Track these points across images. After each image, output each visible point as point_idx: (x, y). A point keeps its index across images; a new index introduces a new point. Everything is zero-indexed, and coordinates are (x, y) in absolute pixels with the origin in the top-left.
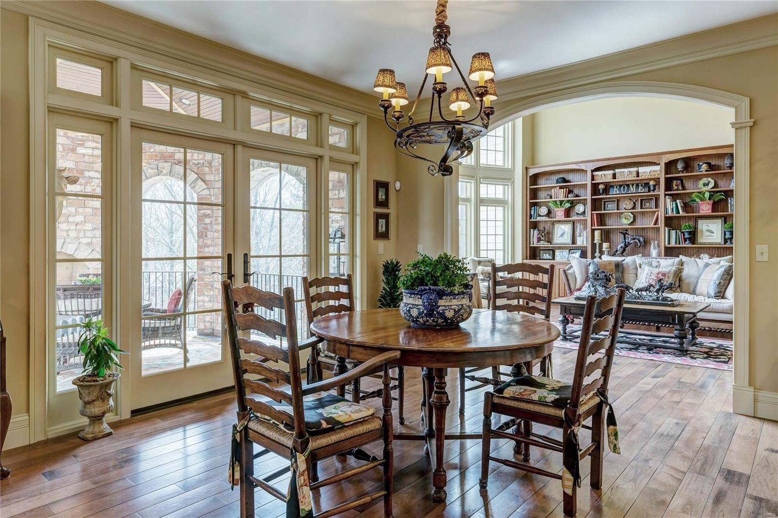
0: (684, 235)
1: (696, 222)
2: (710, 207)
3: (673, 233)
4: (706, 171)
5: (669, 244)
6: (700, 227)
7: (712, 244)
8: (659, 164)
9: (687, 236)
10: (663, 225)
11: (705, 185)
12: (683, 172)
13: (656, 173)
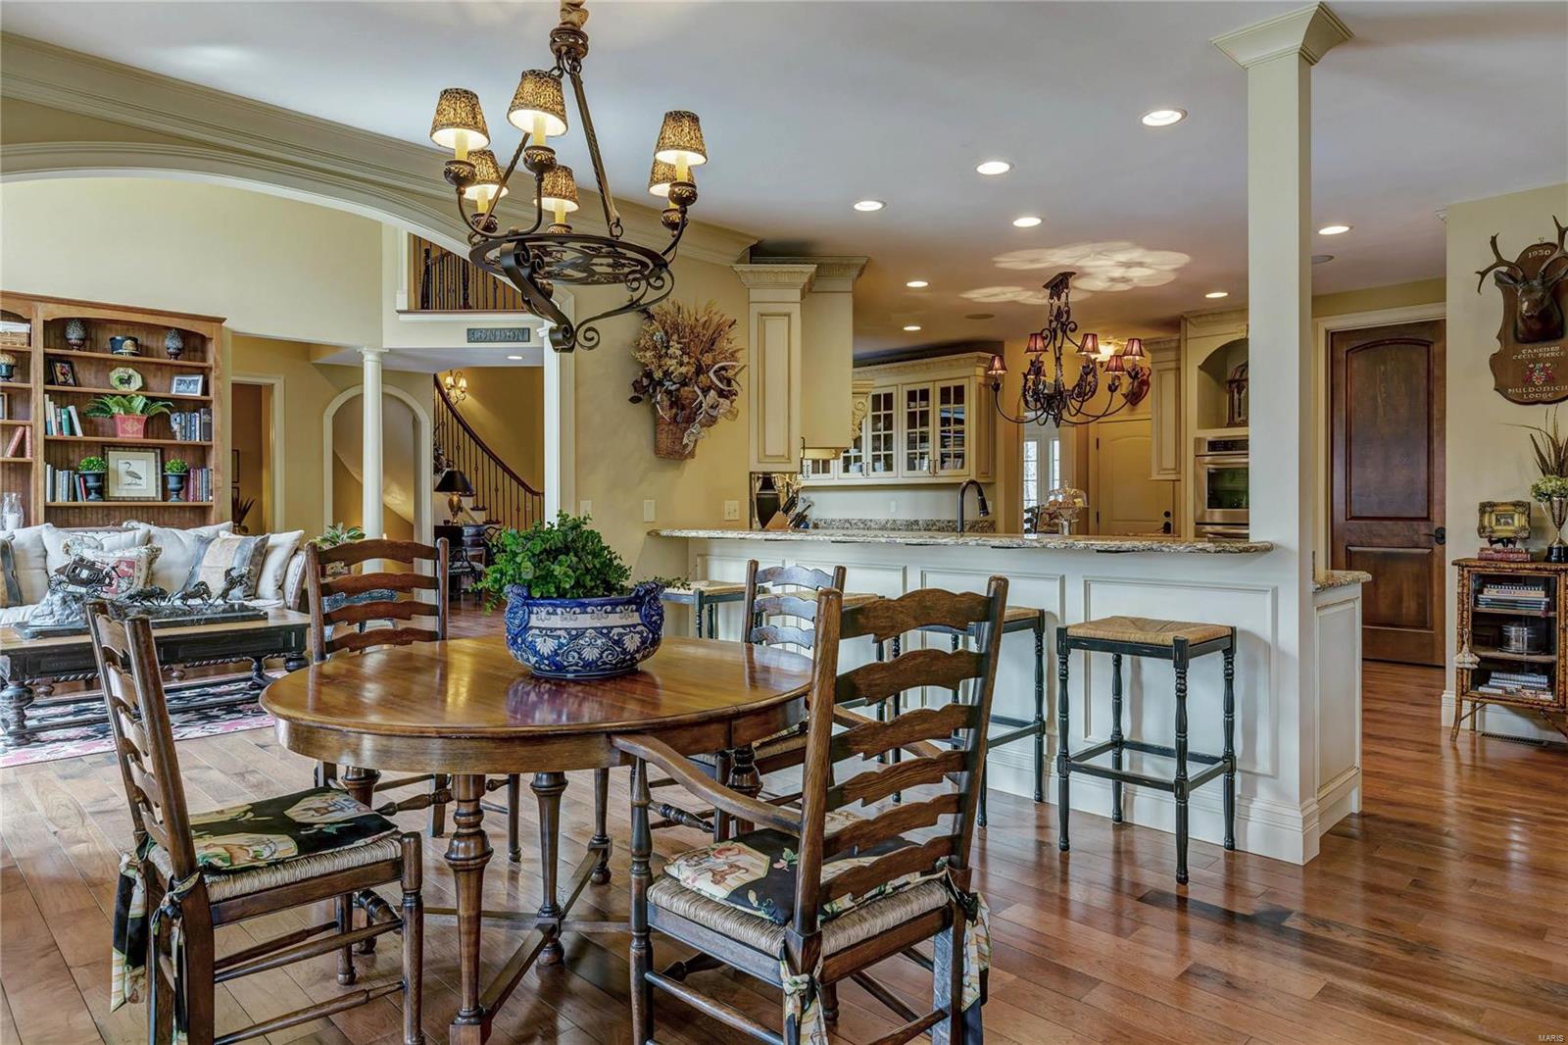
0: (85, 482)
1: (104, 455)
2: (141, 427)
3: (62, 477)
4: (133, 354)
5: (54, 499)
6: (112, 464)
7: (139, 499)
8: (28, 321)
9: (91, 483)
10: (41, 457)
11: (122, 381)
12: (80, 347)
13: (15, 339)
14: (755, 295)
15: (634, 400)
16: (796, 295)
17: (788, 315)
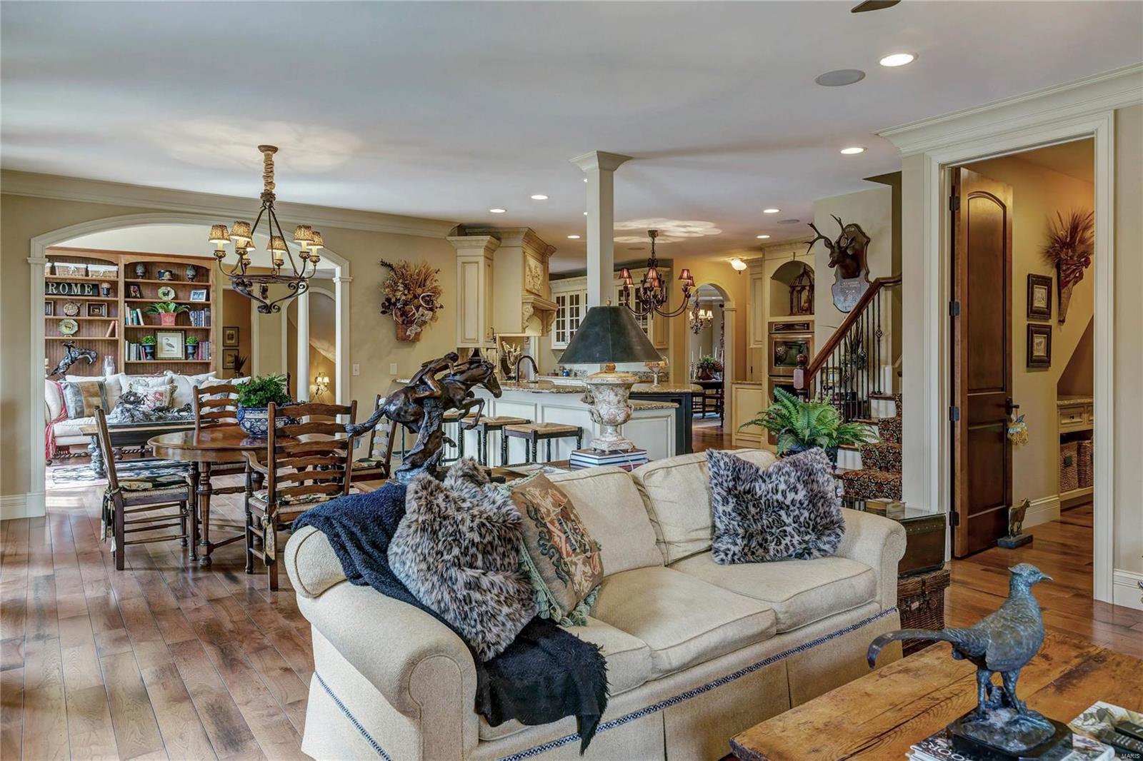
0: (145, 350)
1: (155, 336)
2: (174, 319)
3: (133, 347)
4: (170, 280)
5: (129, 359)
6: (159, 340)
7: (173, 359)
8: (117, 265)
9: (148, 350)
10: (123, 337)
11: (165, 294)
12: (142, 277)
13: (111, 275)
14: (460, 252)
15: (383, 312)
16: (482, 252)
17: (477, 263)
